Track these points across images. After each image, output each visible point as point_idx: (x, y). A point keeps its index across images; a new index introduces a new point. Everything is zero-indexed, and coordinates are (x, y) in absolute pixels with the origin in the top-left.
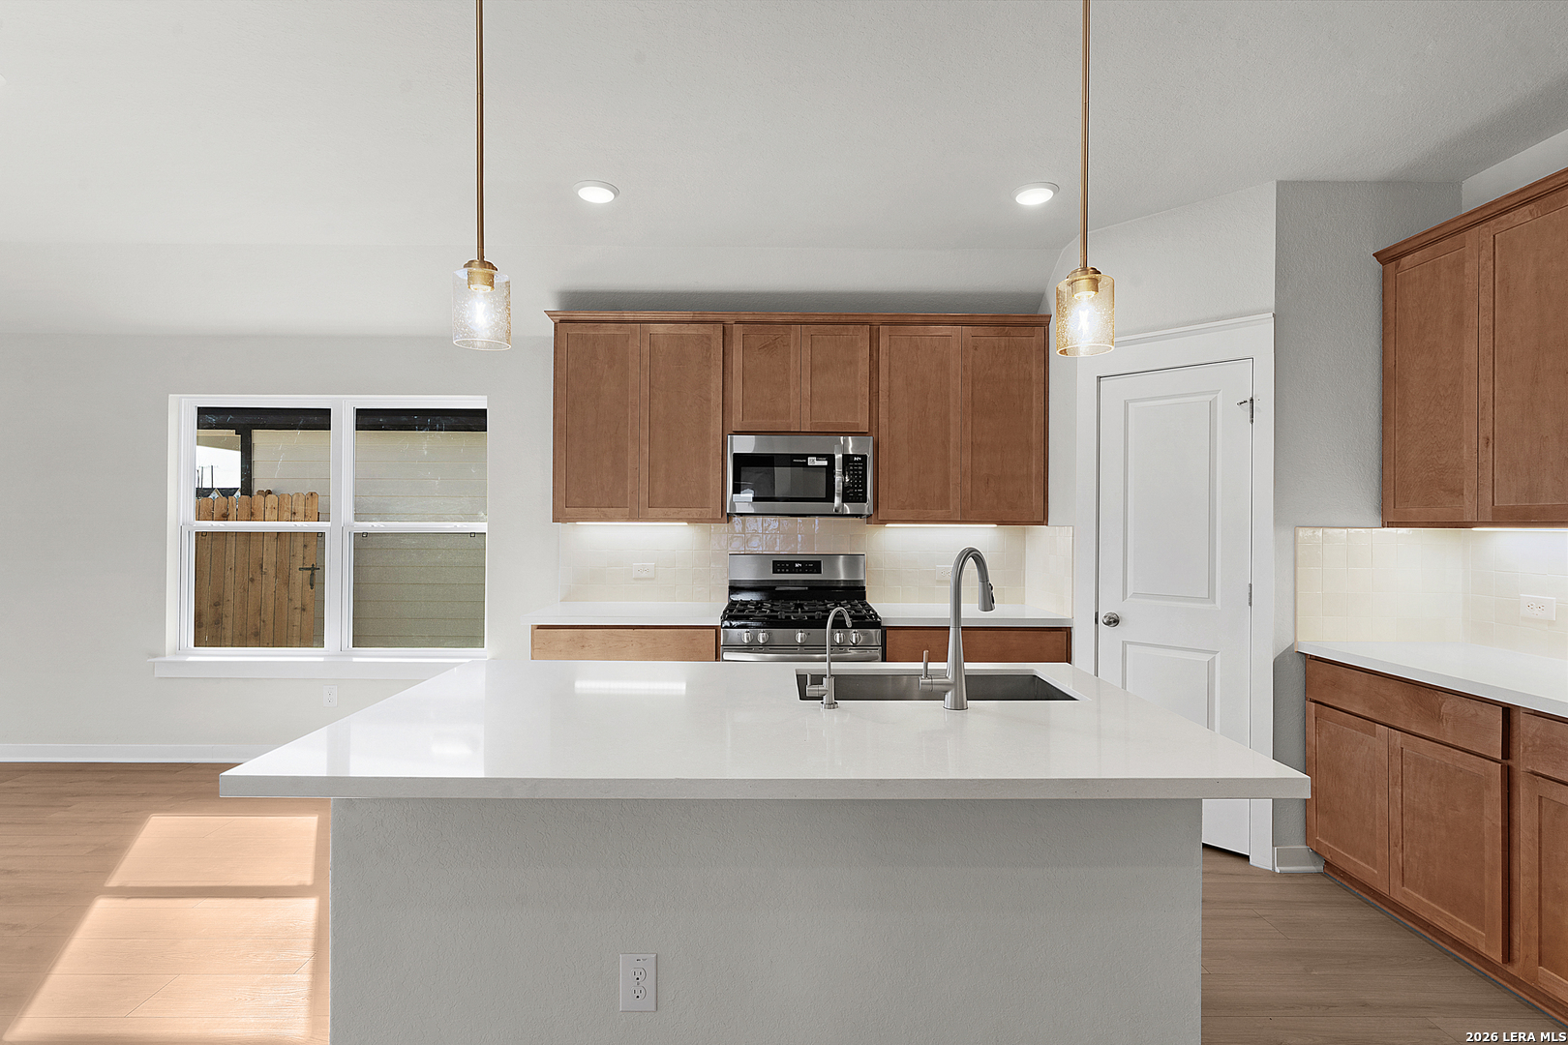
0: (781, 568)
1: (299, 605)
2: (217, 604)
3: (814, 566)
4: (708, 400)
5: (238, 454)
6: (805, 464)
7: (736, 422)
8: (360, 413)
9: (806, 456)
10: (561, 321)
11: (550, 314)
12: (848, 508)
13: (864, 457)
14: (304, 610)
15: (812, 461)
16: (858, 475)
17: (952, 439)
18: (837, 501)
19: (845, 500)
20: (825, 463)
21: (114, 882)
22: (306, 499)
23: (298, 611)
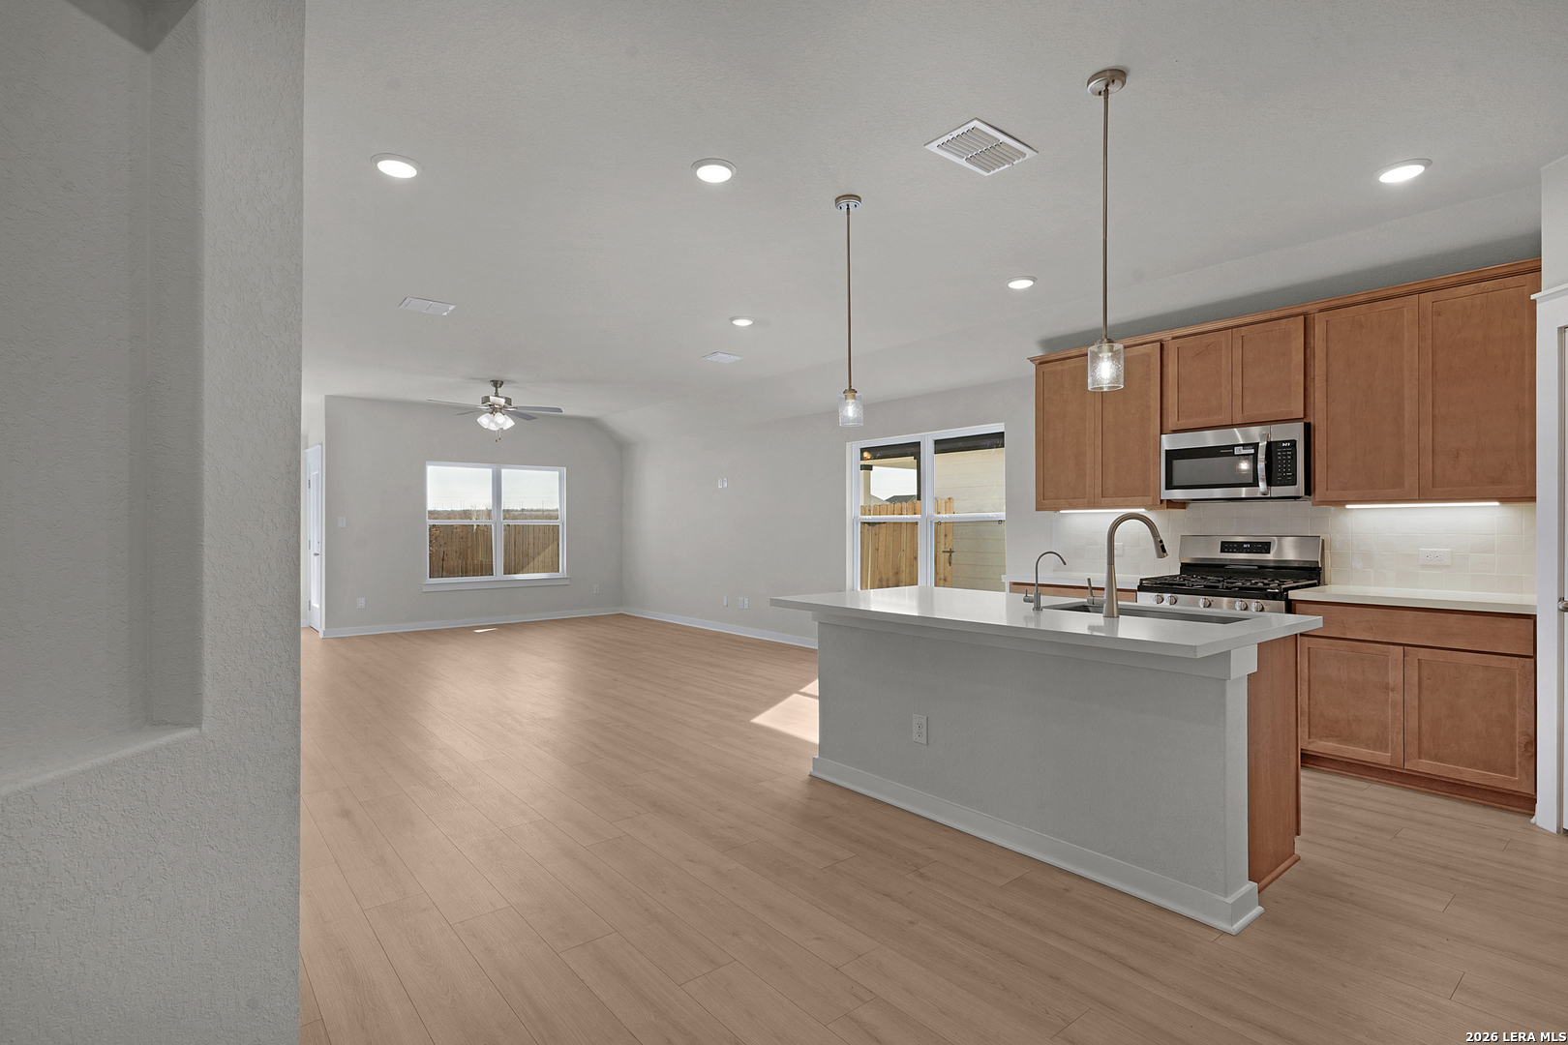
0: (1228, 548)
1: (942, 577)
2: (897, 573)
3: (1265, 547)
4: (1149, 407)
5: (916, 471)
6: (1233, 454)
7: (1172, 421)
8: (937, 442)
9: (1233, 447)
10: (1040, 363)
11: (1032, 360)
12: (1277, 491)
13: (1293, 443)
14: (945, 580)
15: (1238, 451)
16: (1287, 460)
17: (1406, 415)
18: (1262, 486)
19: (1269, 483)
20: (1252, 451)
21: (802, 690)
22: (946, 503)
23: (942, 581)
